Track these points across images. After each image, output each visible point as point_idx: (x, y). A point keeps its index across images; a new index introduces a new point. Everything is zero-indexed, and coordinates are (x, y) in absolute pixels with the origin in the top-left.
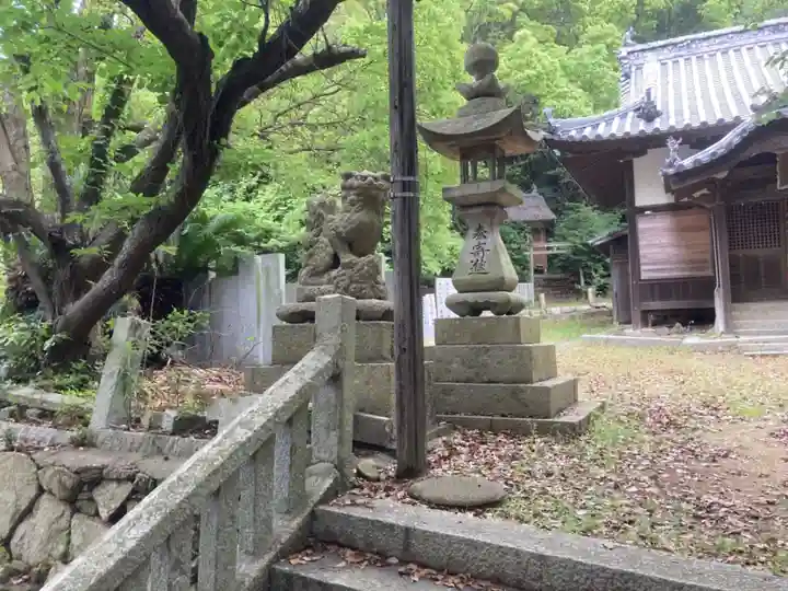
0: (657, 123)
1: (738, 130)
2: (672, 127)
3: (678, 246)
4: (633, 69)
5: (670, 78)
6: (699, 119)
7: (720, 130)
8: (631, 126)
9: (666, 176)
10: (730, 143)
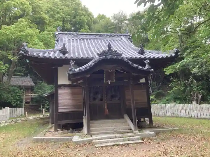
0: (67, 55)
1: (93, 61)
2: (72, 57)
3: (72, 100)
4: (60, 39)
5: (71, 43)
6: (80, 56)
7: (87, 61)
8: (57, 55)
9: (69, 74)
10: (91, 65)
